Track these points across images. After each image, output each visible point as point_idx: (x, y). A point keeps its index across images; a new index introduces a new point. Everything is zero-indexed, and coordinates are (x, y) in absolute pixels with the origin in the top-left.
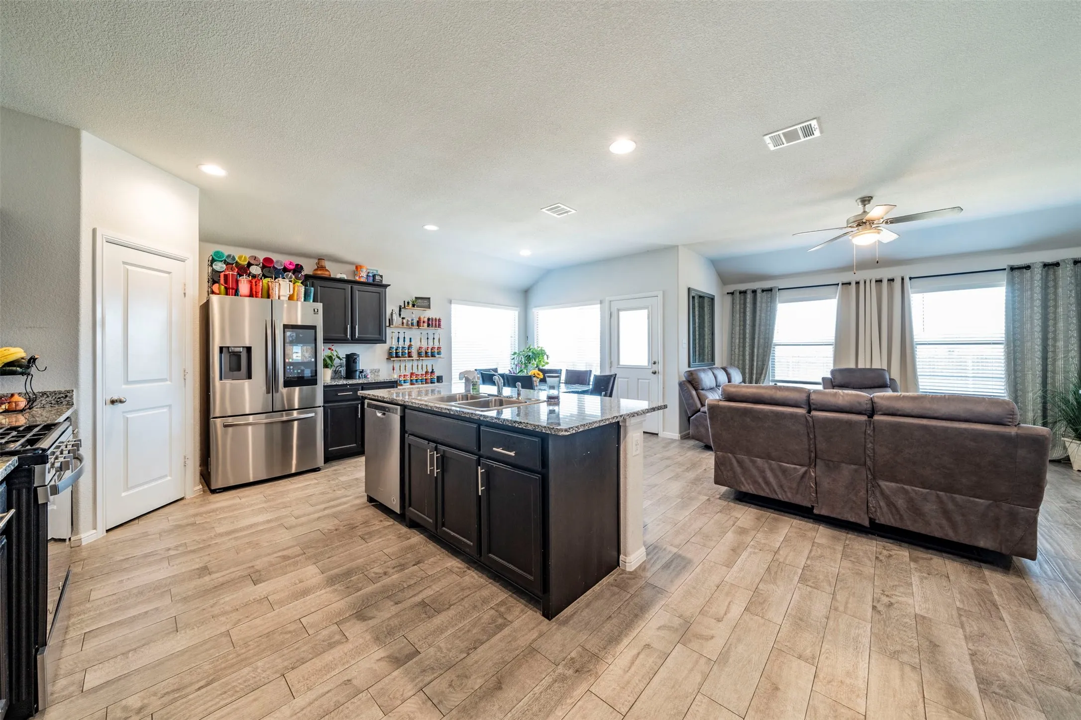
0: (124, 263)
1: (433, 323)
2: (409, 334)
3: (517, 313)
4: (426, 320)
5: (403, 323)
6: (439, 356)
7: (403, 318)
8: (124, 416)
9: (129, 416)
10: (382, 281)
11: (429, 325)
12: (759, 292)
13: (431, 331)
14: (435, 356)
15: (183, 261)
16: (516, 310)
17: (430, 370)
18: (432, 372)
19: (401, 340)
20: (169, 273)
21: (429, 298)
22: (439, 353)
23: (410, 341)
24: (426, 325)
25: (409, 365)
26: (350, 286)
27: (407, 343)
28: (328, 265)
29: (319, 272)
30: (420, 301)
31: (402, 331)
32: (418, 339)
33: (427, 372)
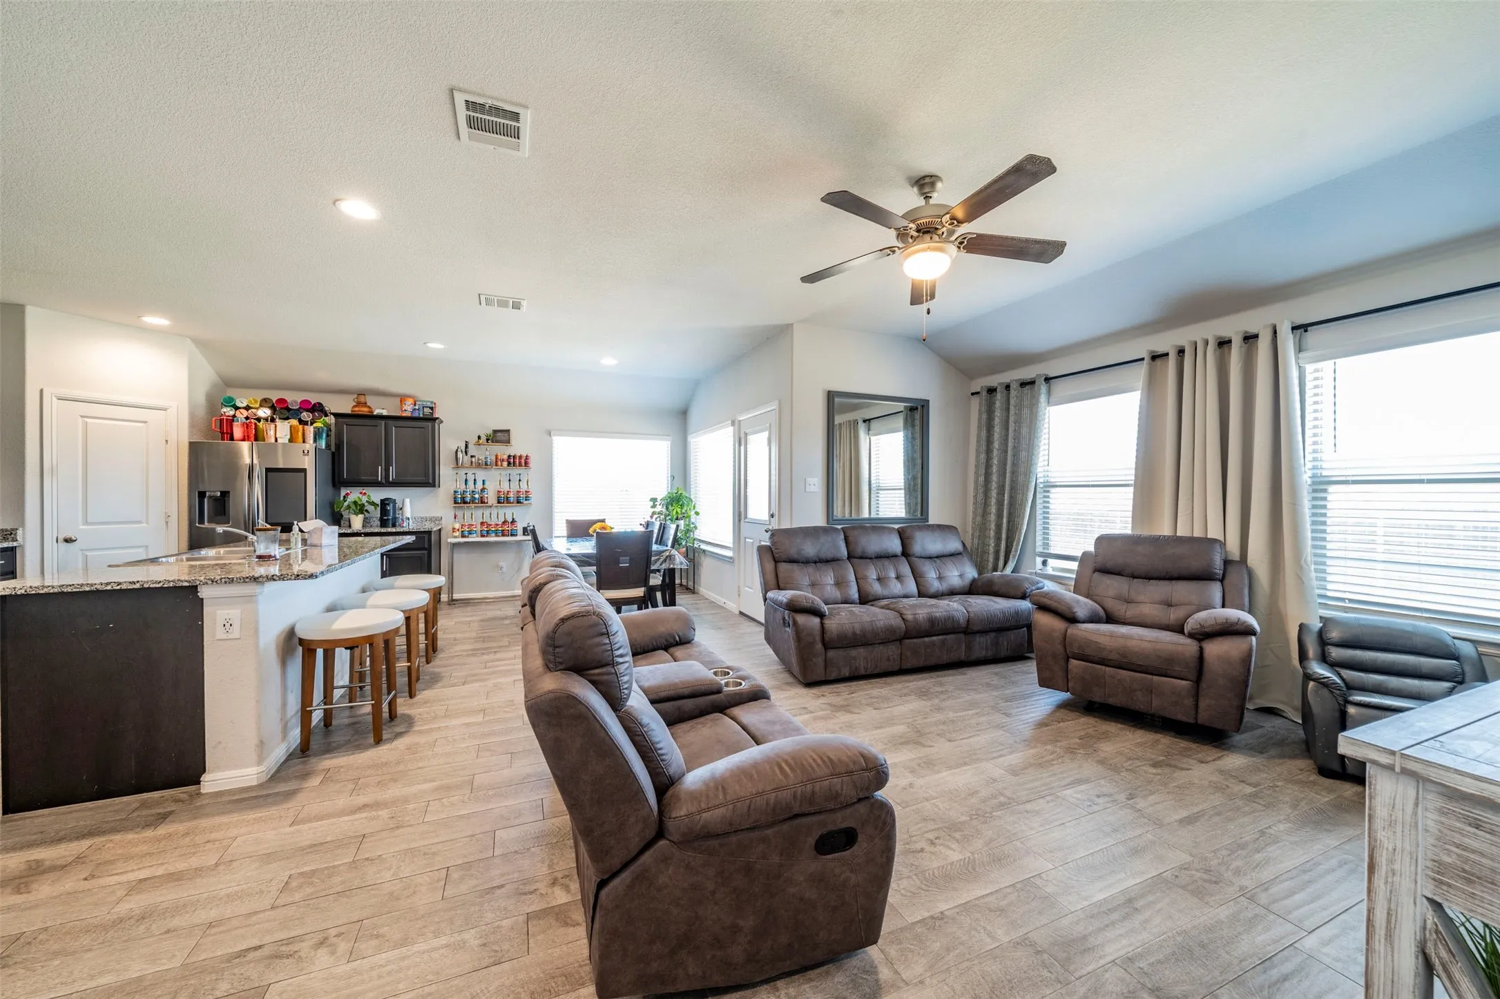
0: (82, 417)
1: (517, 462)
2: (481, 474)
3: (668, 443)
4: (505, 457)
5: (472, 462)
6: (527, 502)
7: (472, 456)
8: (83, 554)
9: (89, 553)
10: (432, 414)
11: (509, 464)
12: (1014, 386)
13: (515, 472)
14: (521, 503)
15: (165, 410)
16: (667, 440)
17: (510, 520)
18: (513, 521)
19: (471, 483)
20: (145, 422)
21: (508, 431)
22: (527, 498)
23: (483, 484)
24: (505, 464)
25: (479, 512)
26: (383, 423)
27: (479, 486)
28: (371, 401)
29: (357, 409)
30: (499, 434)
31: (470, 472)
32: (494, 482)
33: (505, 522)
